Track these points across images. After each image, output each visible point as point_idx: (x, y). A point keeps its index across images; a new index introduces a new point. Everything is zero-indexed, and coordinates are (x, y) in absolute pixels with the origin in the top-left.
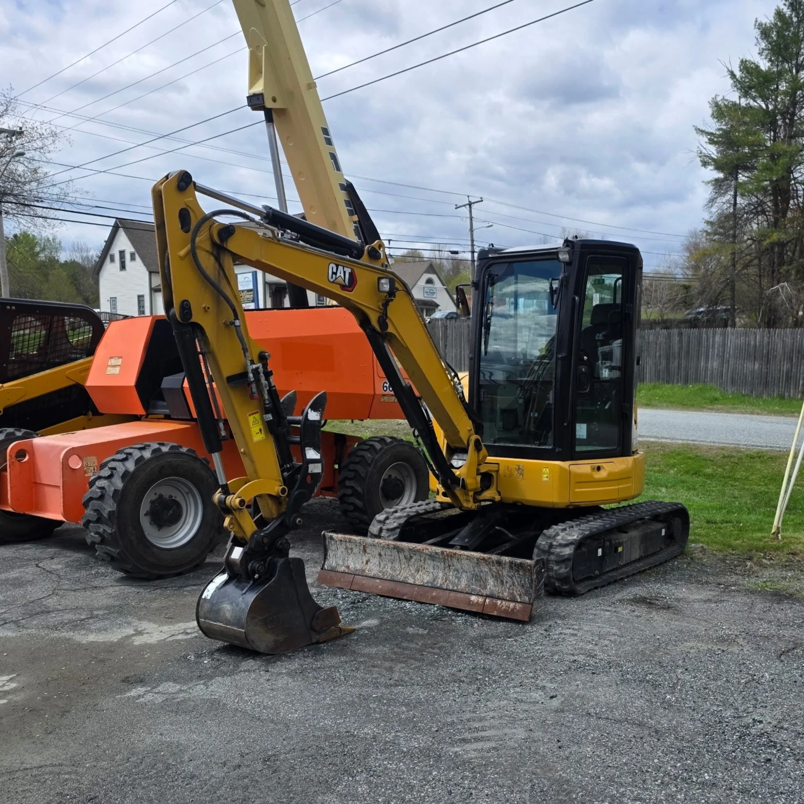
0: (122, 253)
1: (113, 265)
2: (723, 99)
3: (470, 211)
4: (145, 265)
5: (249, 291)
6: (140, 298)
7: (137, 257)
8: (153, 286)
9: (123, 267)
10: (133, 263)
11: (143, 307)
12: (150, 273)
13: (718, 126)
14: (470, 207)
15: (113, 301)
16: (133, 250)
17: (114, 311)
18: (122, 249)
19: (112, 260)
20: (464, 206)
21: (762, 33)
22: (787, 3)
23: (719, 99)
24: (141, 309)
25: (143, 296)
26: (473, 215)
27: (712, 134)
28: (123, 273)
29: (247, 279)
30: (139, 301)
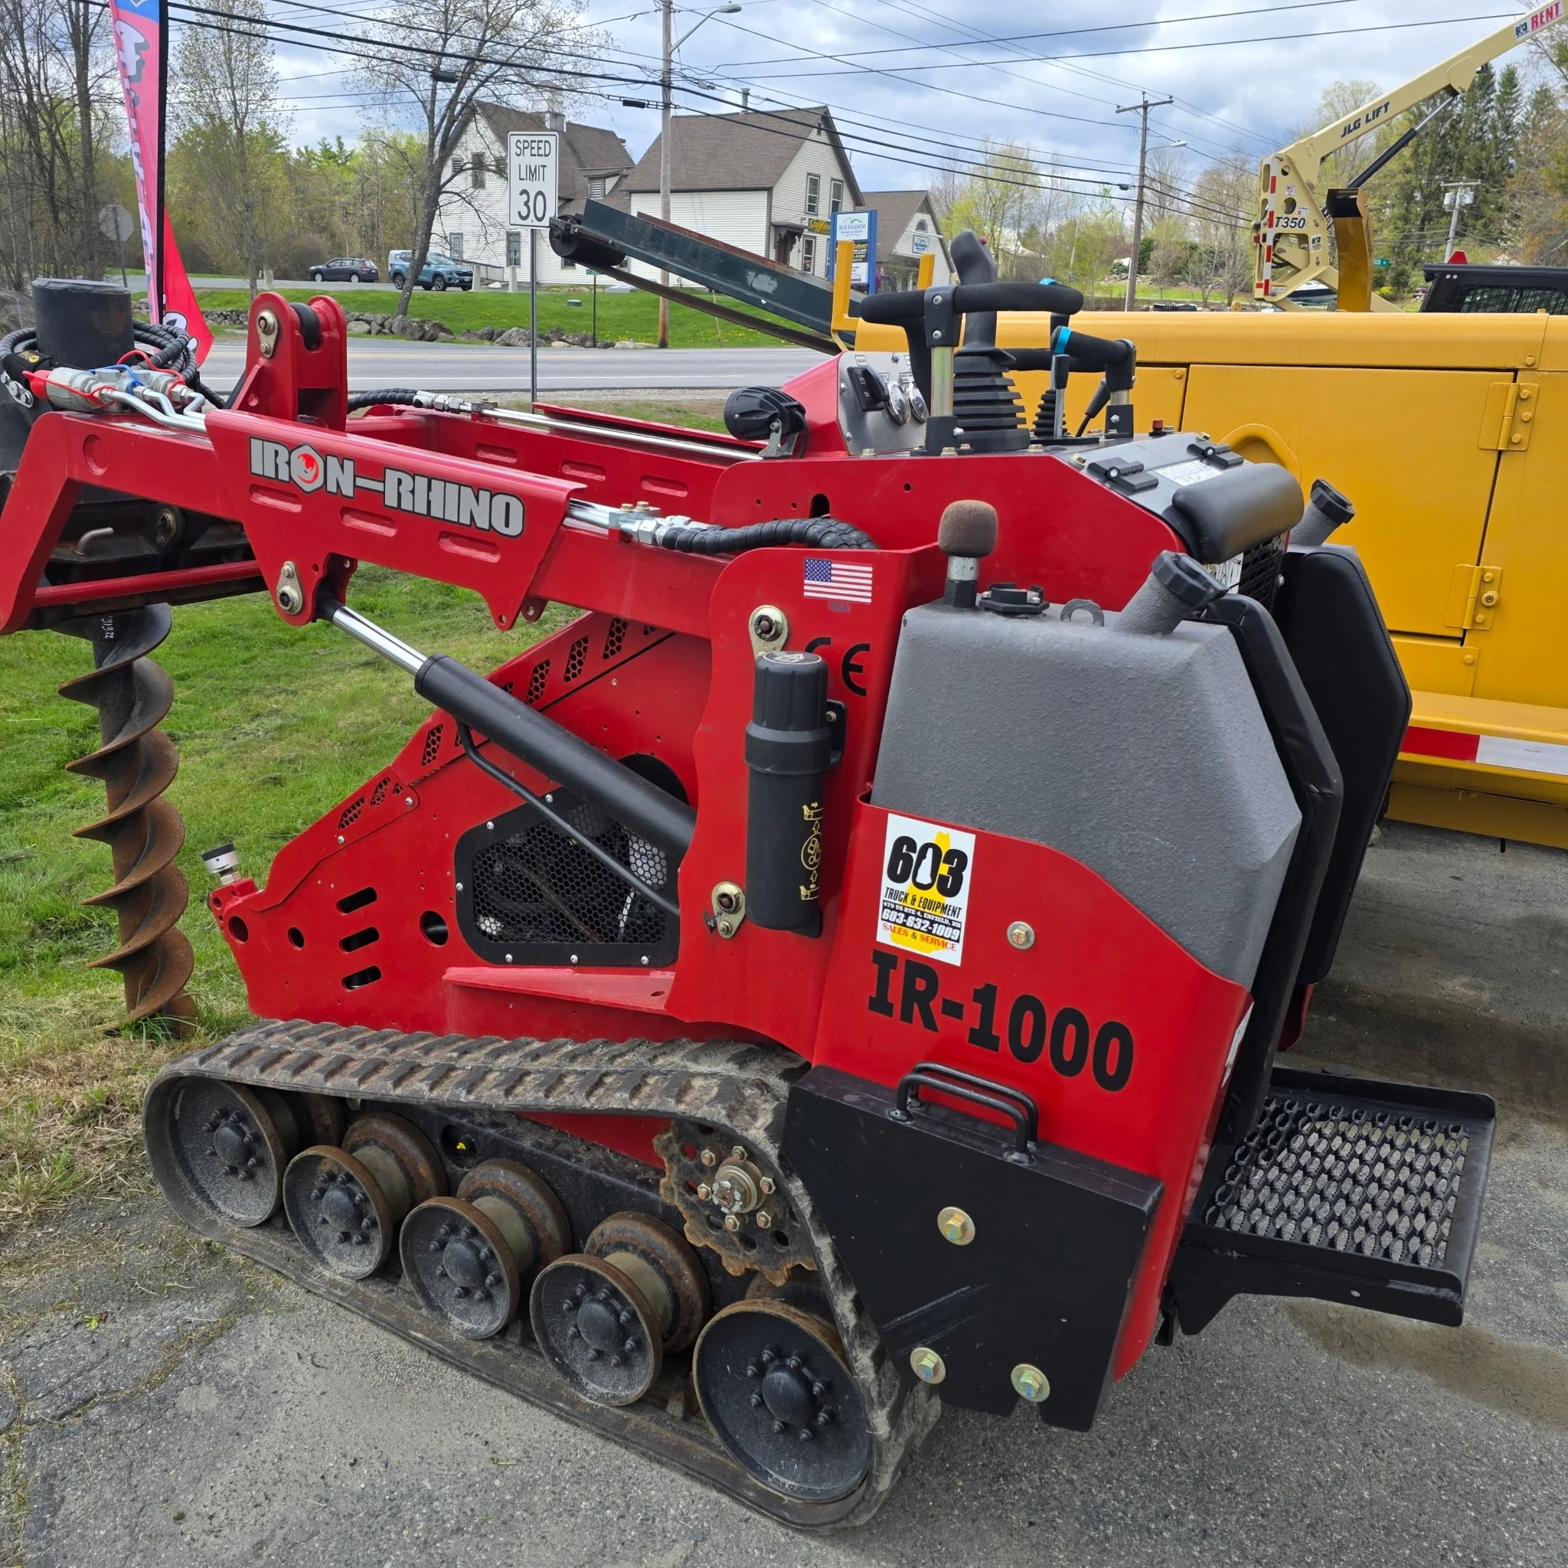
0: (477, 159)
1: (459, 178)
6: (512, 238)
9: (479, 180)
11: (518, 253)
15: (456, 239)
18: (478, 150)
19: (458, 168)
24: (514, 256)
25: (517, 237)
28: (479, 191)
29: (856, 223)
30: (509, 242)
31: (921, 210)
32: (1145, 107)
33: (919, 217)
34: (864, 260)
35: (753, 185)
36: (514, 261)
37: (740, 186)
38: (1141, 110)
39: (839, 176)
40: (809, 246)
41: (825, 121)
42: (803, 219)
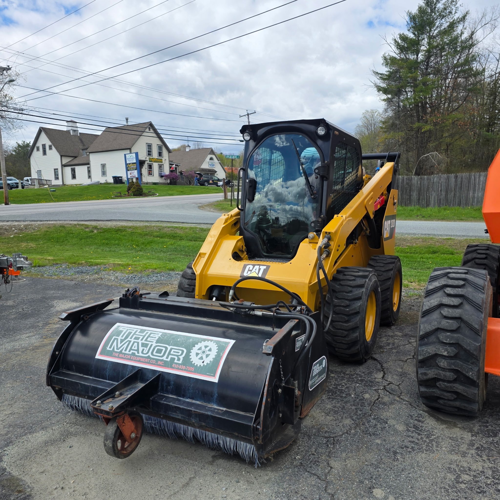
0: (44, 146)
1: (38, 152)
2: (389, 55)
3: (248, 118)
4: (58, 152)
5: (133, 163)
6: (56, 170)
7: (53, 147)
8: (63, 164)
9: (45, 153)
10: (51, 151)
11: (58, 175)
12: (61, 156)
13: (387, 69)
14: (248, 117)
15: (39, 172)
16: (50, 144)
17: (40, 178)
18: (44, 143)
19: (38, 149)
20: (245, 115)
21: (411, 18)
22: (425, 2)
23: (386, 55)
24: (57, 177)
25: (57, 169)
26: (250, 121)
27: (381, 74)
28: (45, 156)
29: (132, 157)
30: (55, 172)
31: (210, 154)
32: (248, 115)
33: (210, 156)
34: (136, 169)
35: (124, 148)
36: (57, 178)
37: (121, 148)
38: (247, 116)
39: (160, 143)
40: (150, 167)
41: (151, 125)
42: (146, 158)
